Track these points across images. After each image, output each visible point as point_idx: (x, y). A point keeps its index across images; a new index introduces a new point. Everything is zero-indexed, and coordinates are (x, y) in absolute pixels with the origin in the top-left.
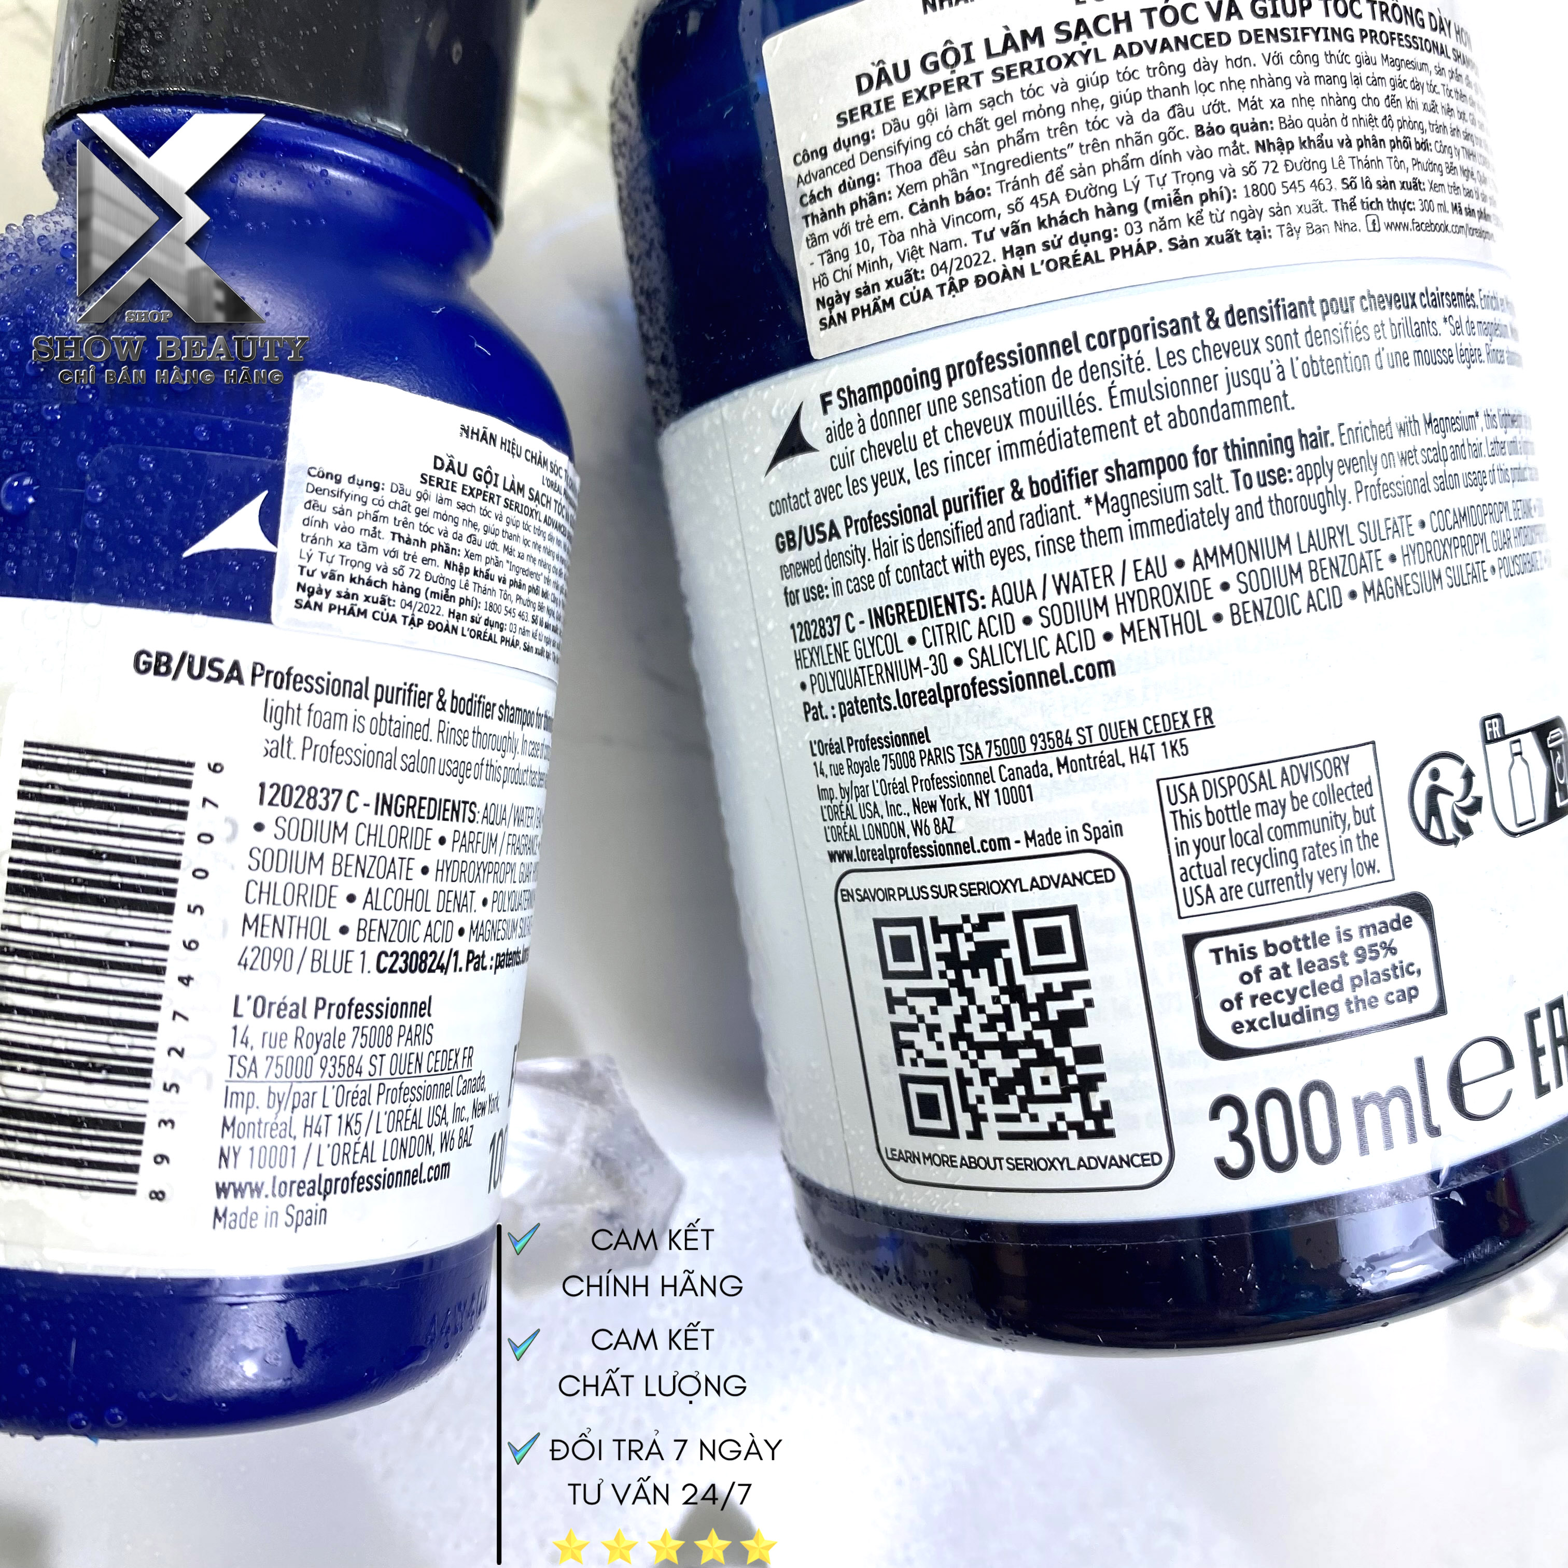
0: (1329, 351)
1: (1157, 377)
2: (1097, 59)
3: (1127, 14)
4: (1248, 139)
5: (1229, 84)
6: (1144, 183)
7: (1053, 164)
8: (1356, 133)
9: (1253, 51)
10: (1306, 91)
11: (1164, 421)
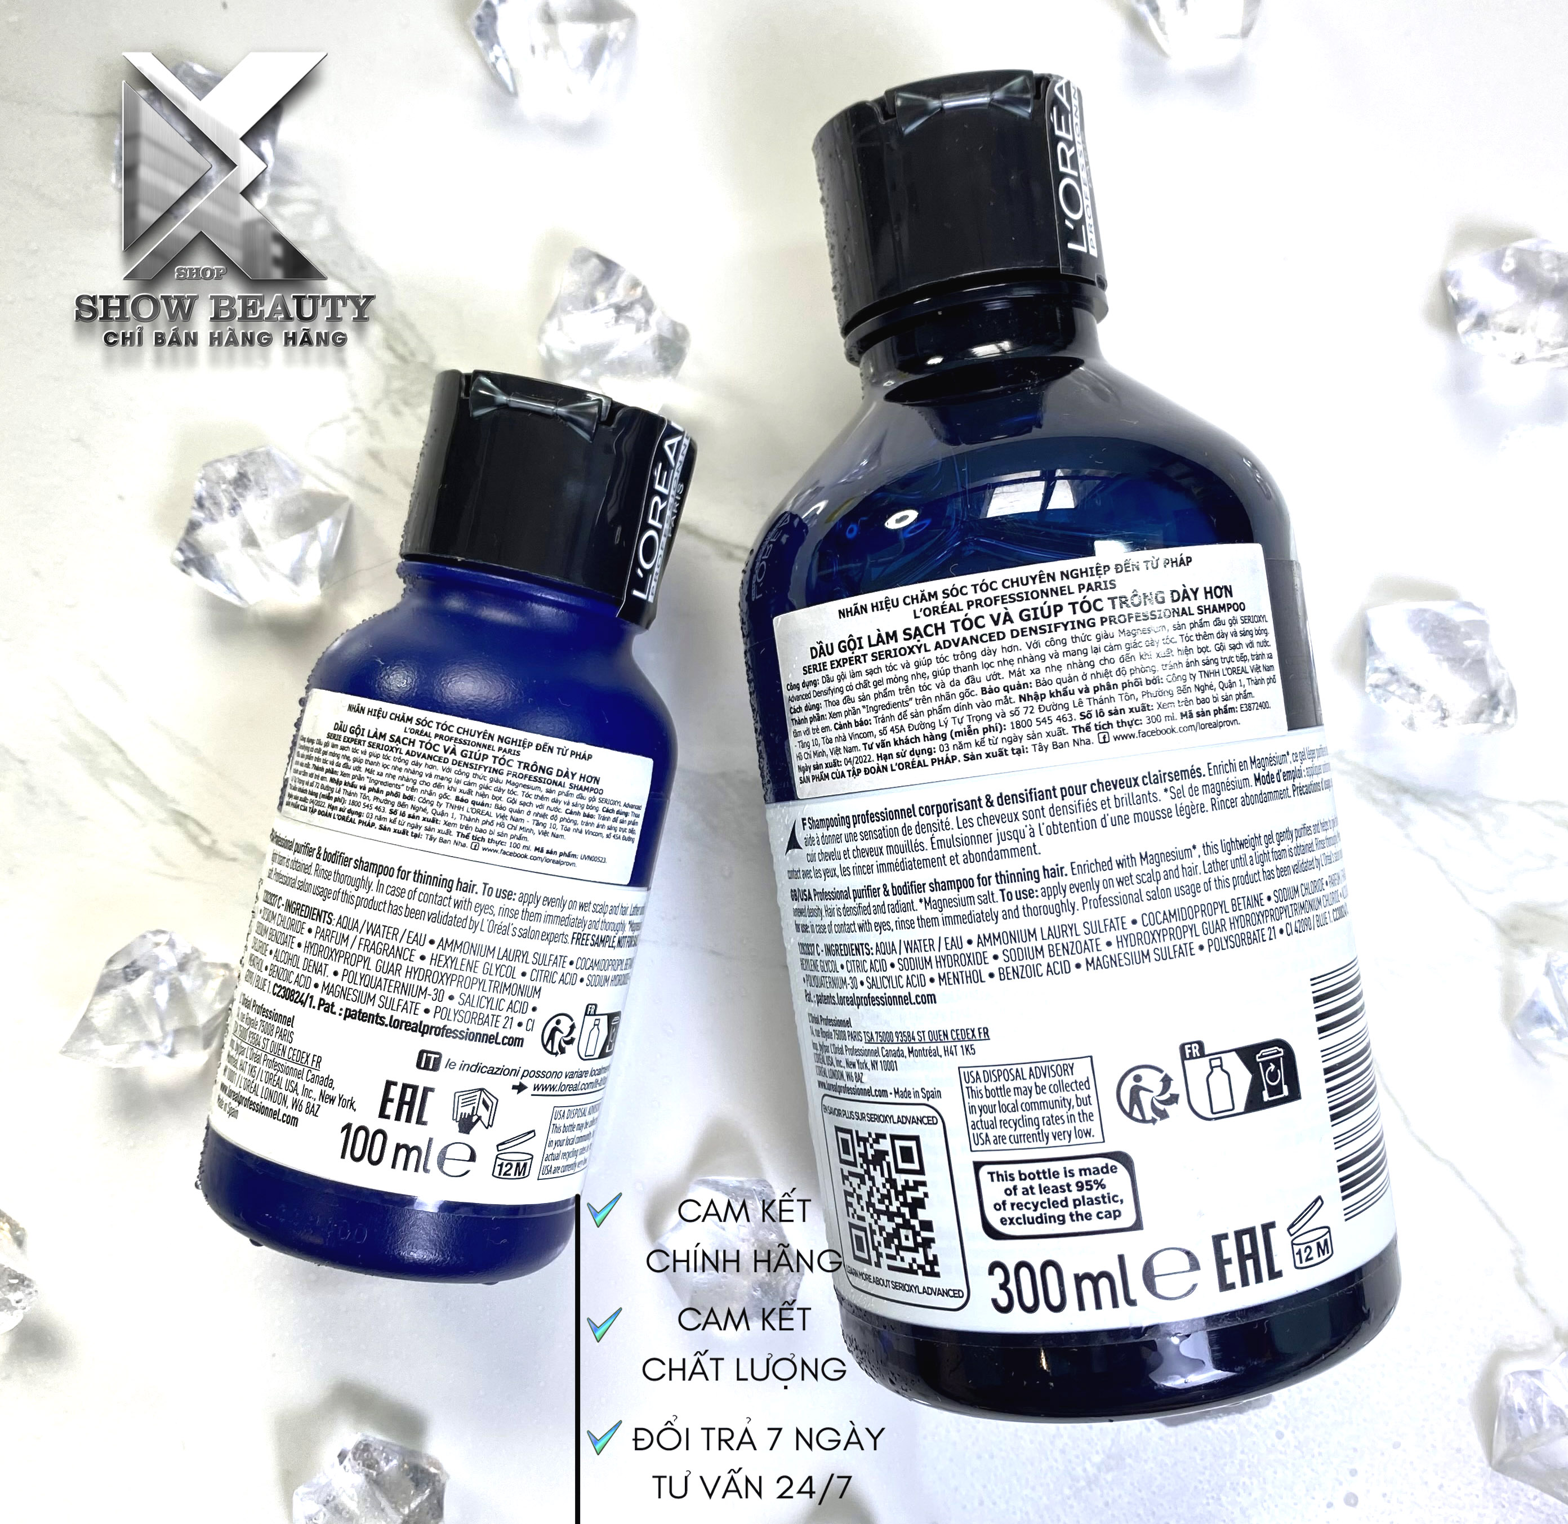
0: (1067, 819)
1: (957, 833)
2: (926, 651)
3: (943, 624)
4: (1014, 695)
5: (1004, 662)
6: (951, 722)
7: (902, 709)
8: (1091, 683)
9: (1020, 641)
10: (1055, 662)
11: (961, 859)
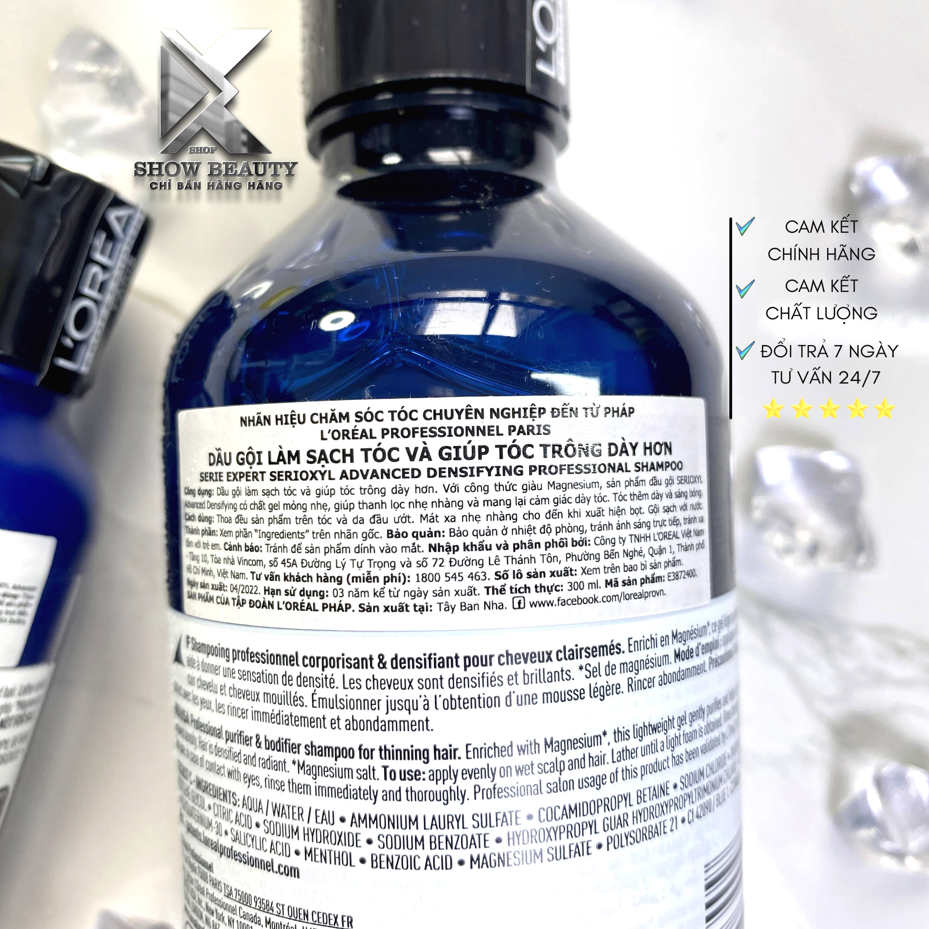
0: (467, 693)
1: (341, 693)
3: (352, 450)
4: (424, 543)
5: (415, 504)
6: (349, 564)
7: (296, 541)
8: (512, 539)
9: (437, 482)
10: (474, 511)
11: (343, 724)
